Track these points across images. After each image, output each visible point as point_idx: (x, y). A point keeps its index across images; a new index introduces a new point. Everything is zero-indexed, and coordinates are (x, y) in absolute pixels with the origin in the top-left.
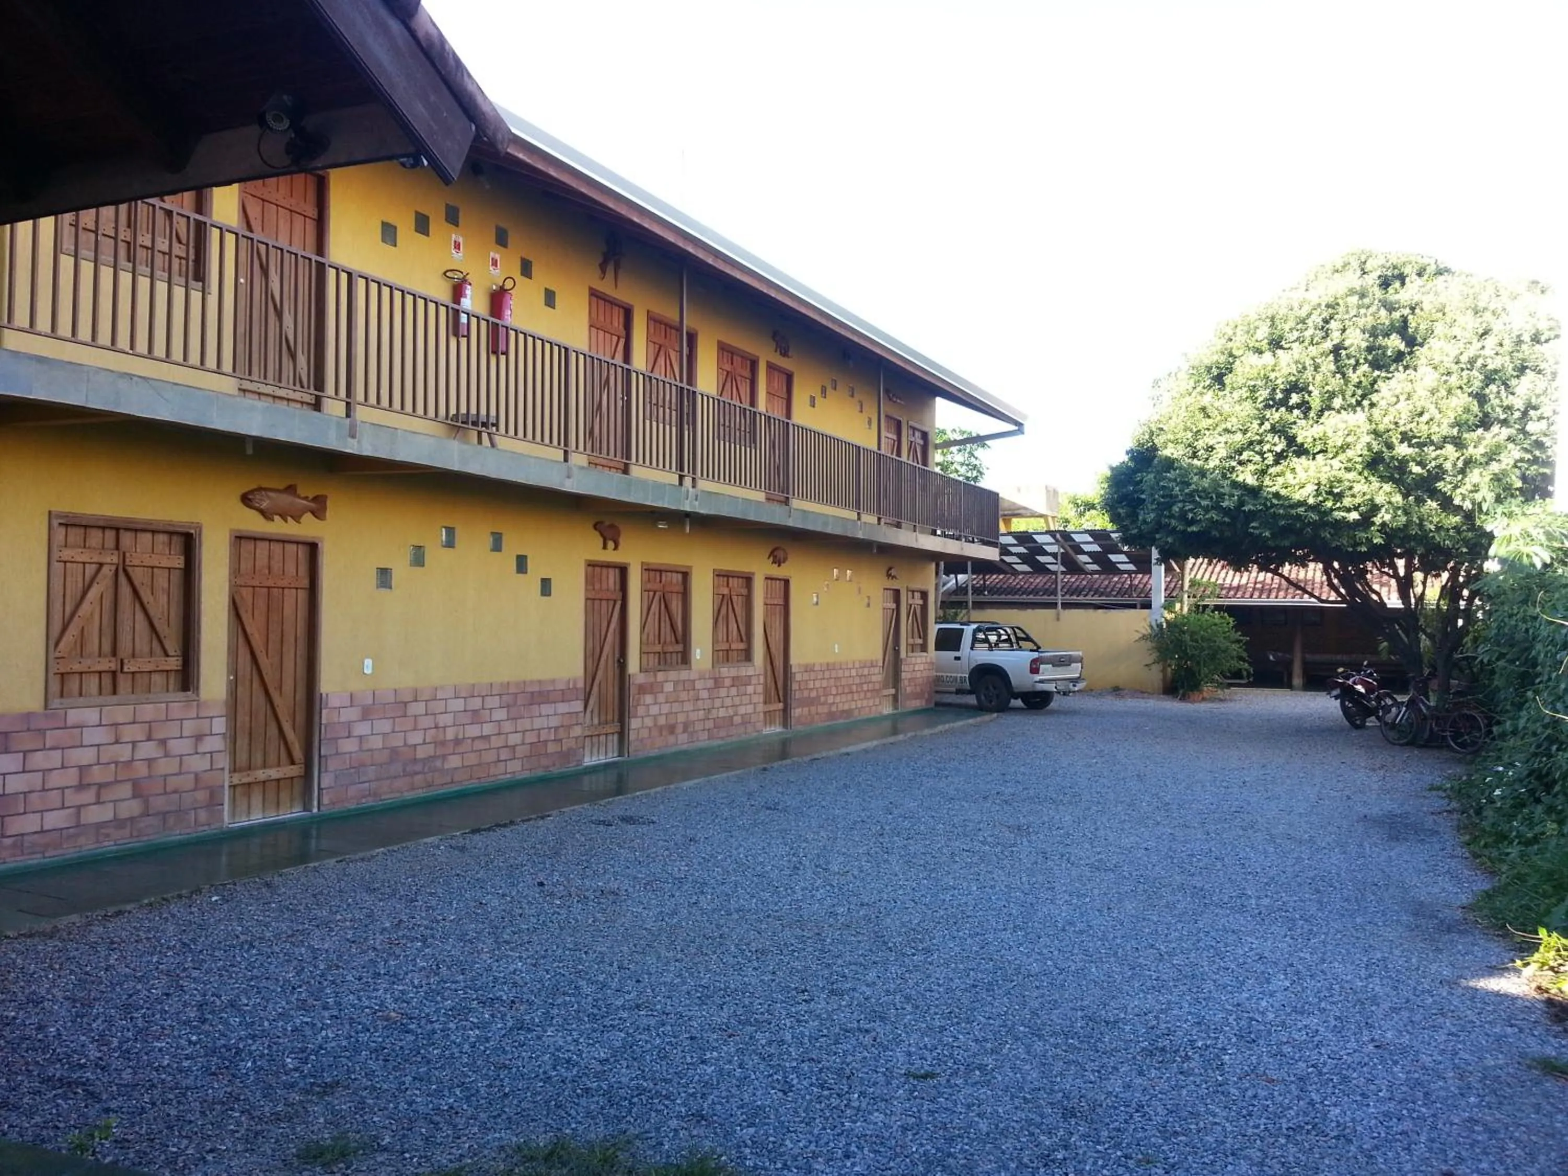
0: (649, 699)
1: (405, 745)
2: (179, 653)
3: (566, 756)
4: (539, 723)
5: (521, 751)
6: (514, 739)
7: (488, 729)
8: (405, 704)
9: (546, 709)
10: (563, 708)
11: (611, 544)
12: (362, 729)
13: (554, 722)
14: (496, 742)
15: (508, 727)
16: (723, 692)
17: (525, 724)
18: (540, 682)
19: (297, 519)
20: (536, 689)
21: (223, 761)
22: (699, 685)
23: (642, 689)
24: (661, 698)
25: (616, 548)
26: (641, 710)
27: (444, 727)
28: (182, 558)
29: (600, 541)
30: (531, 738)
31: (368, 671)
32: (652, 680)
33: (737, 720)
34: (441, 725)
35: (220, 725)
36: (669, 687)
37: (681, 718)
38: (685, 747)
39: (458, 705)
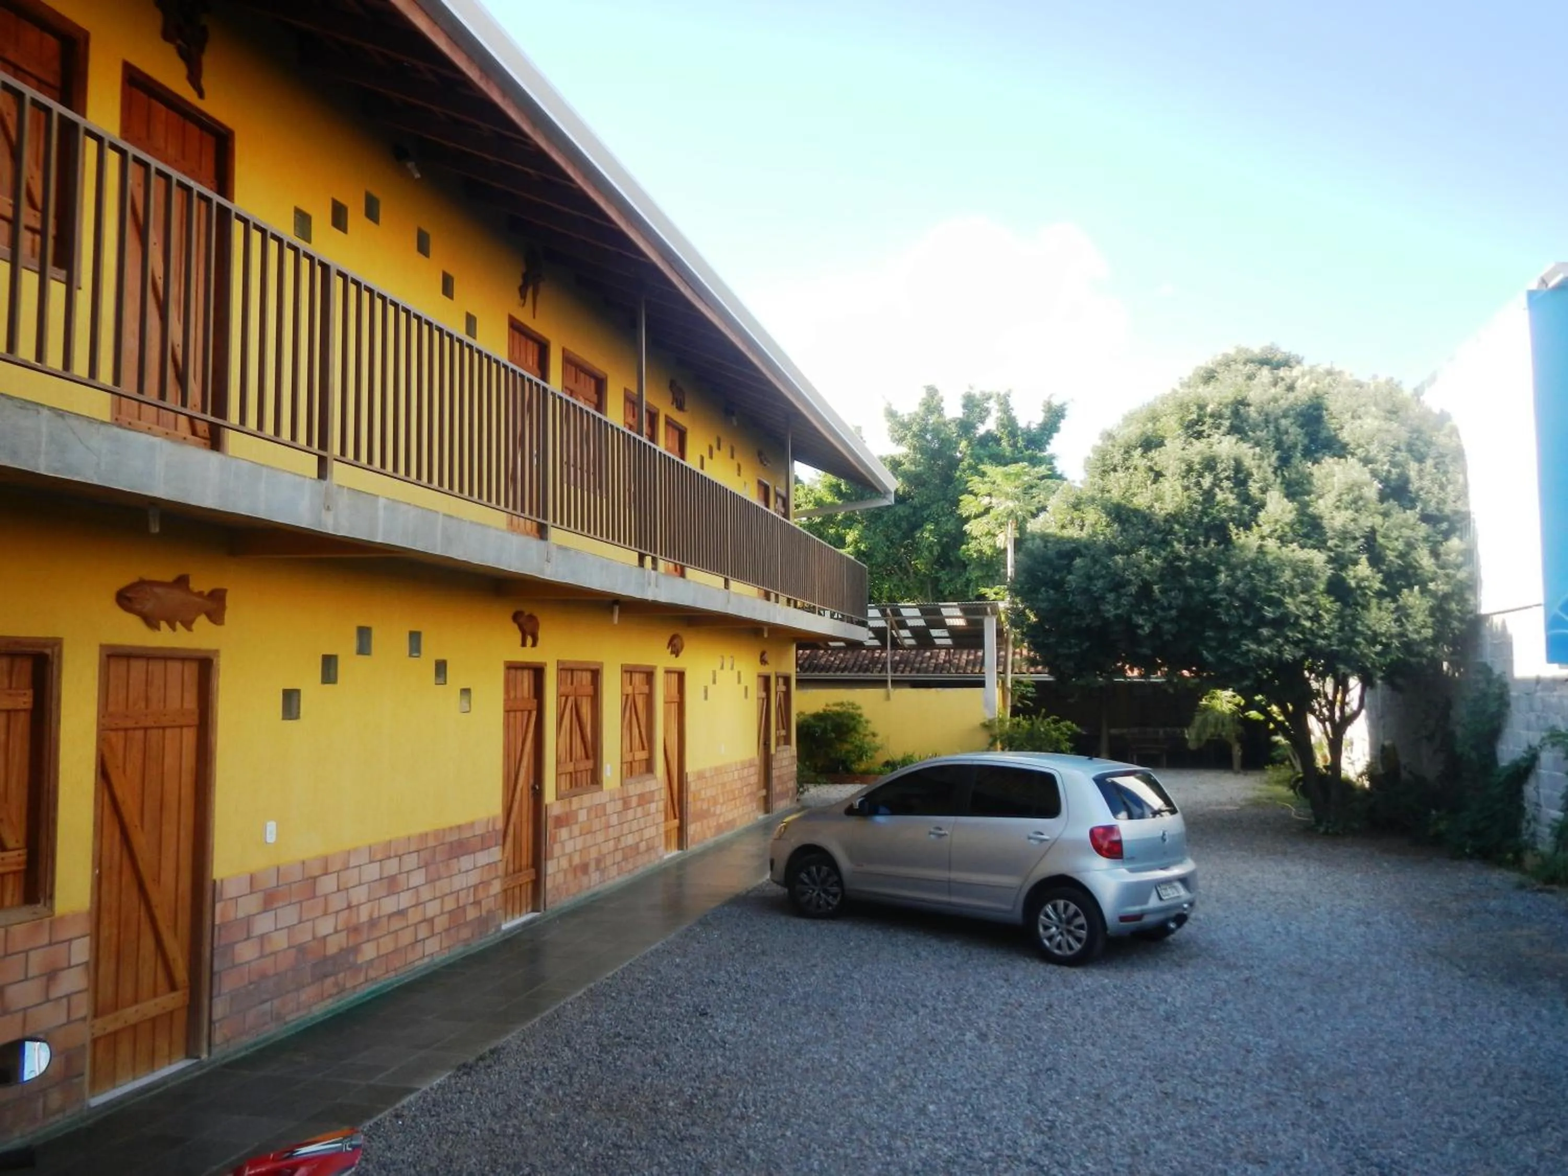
0: (564, 833)
1: (314, 938)
2: (22, 843)
3: (483, 922)
4: (459, 882)
5: (441, 923)
6: (432, 909)
7: (405, 900)
8: (315, 878)
9: (466, 862)
10: (483, 858)
11: (529, 640)
12: (263, 924)
13: (473, 878)
14: (414, 916)
15: (425, 894)
16: (630, 813)
17: (444, 886)
18: (459, 827)
19: (188, 625)
20: (455, 837)
21: (83, 1007)
22: (610, 809)
23: (561, 821)
24: (576, 830)
25: (534, 644)
26: (557, 849)
27: (358, 906)
28: (30, 692)
29: (518, 636)
30: (450, 904)
31: (271, 838)
32: (567, 809)
33: (643, 846)
34: (354, 903)
35: (81, 951)
36: (582, 816)
37: (594, 853)
38: (597, 889)
39: (372, 872)
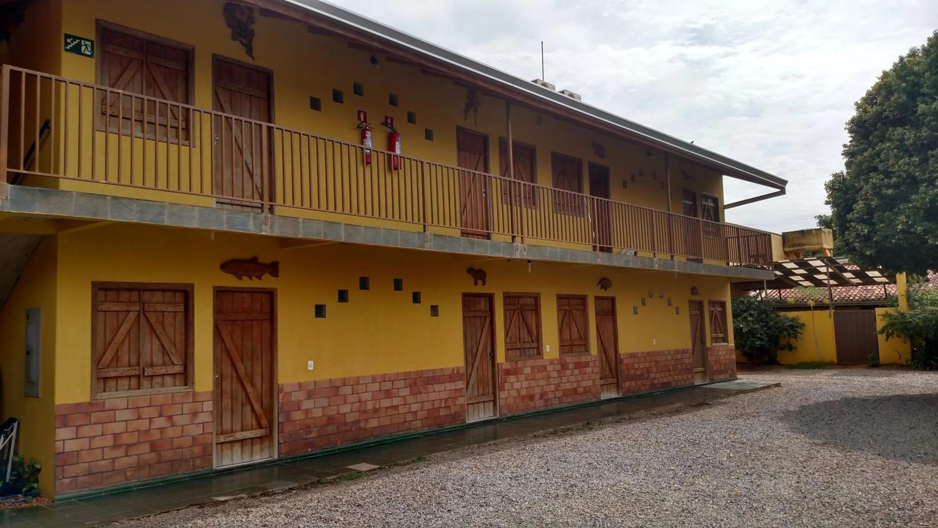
0: (512, 378)
1: (338, 413)
2: (181, 363)
3: (454, 417)
4: (432, 396)
5: (421, 415)
6: (414, 407)
7: (396, 402)
8: (338, 388)
9: (437, 387)
10: (450, 386)
11: (480, 282)
12: (307, 404)
13: (444, 395)
14: (402, 410)
15: (410, 399)
16: (568, 372)
17: (423, 397)
18: (433, 371)
19: (259, 277)
20: (431, 374)
21: (210, 429)
22: (549, 368)
23: (508, 372)
24: (522, 377)
25: (484, 284)
26: (507, 386)
27: (366, 402)
28: (183, 305)
30: (428, 406)
31: (311, 368)
32: (514, 366)
33: (580, 390)
34: (363, 400)
35: (208, 406)
36: (527, 370)
37: (537, 390)
38: (542, 409)
39: (375, 387)
